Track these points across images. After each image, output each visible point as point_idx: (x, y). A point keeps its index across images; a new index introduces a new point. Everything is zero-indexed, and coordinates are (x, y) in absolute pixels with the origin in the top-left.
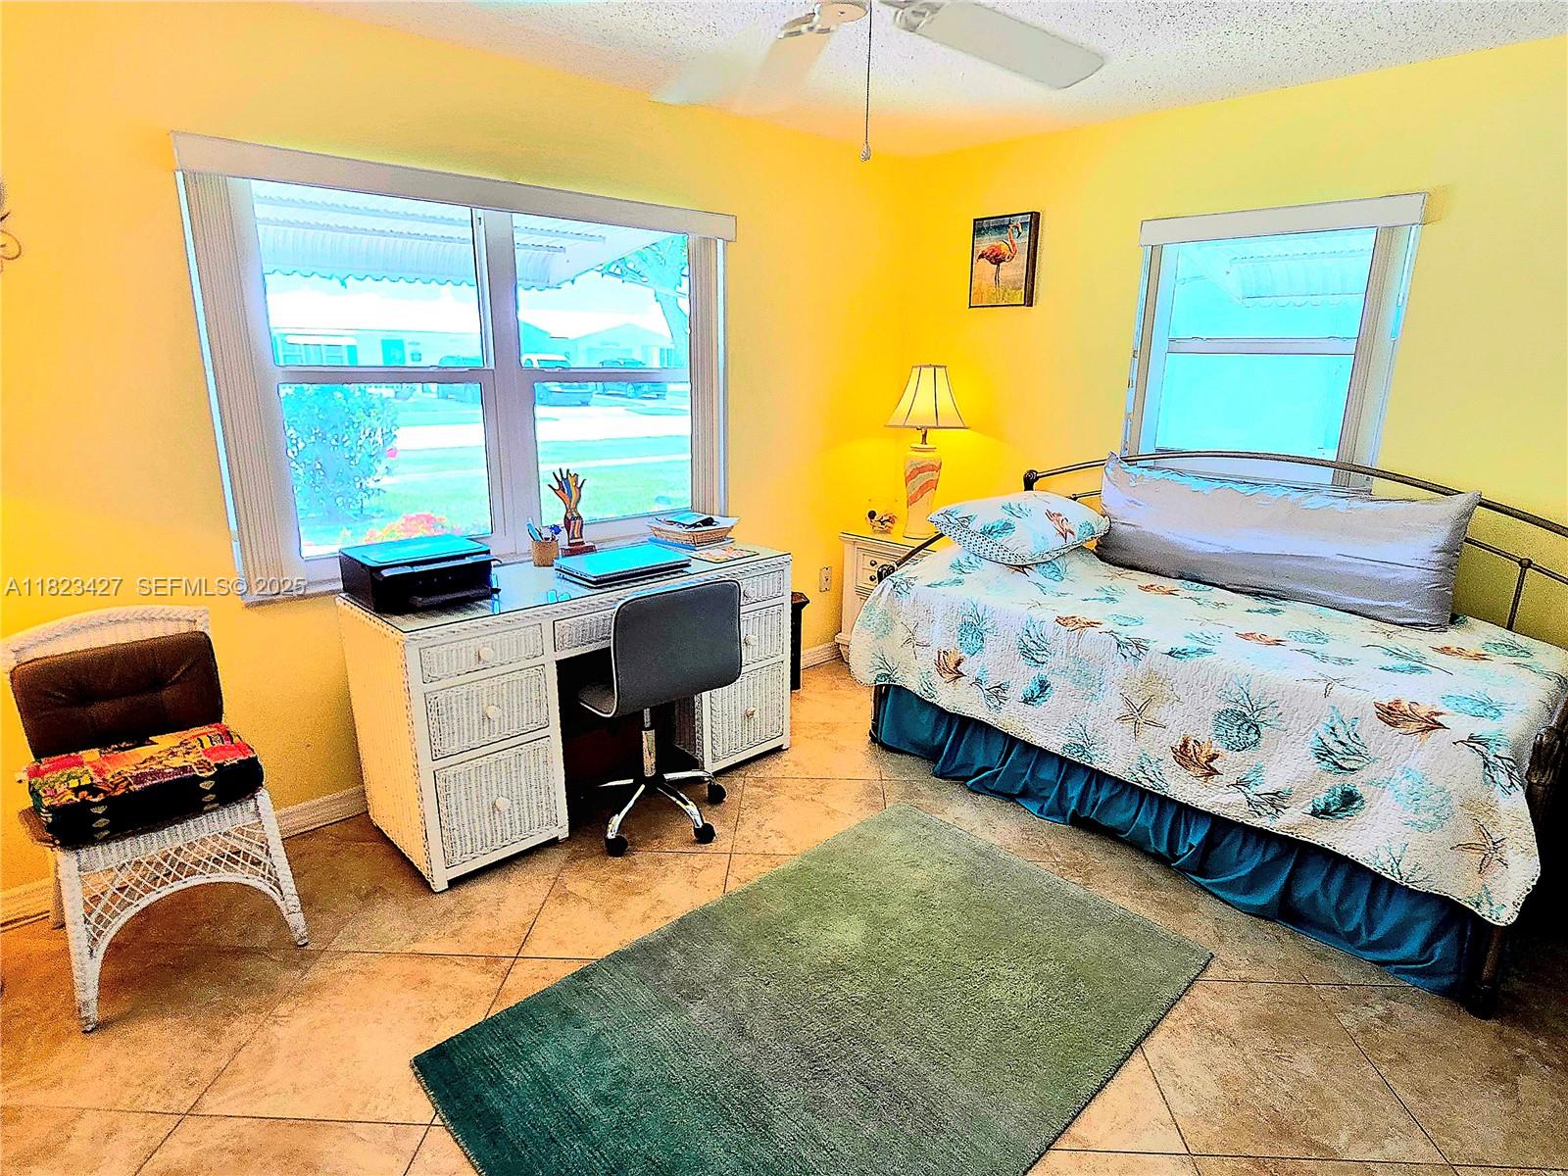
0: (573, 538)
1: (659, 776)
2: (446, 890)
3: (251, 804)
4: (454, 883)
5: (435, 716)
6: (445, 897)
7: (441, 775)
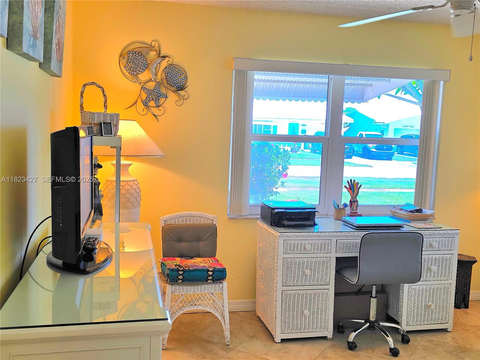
0: (353, 210)
1: (377, 321)
2: (280, 342)
3: (221, 285)
4: (283, 340)
5: (286, 268)
6: (279, 345)
7: (284, 293)
